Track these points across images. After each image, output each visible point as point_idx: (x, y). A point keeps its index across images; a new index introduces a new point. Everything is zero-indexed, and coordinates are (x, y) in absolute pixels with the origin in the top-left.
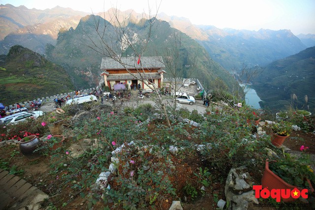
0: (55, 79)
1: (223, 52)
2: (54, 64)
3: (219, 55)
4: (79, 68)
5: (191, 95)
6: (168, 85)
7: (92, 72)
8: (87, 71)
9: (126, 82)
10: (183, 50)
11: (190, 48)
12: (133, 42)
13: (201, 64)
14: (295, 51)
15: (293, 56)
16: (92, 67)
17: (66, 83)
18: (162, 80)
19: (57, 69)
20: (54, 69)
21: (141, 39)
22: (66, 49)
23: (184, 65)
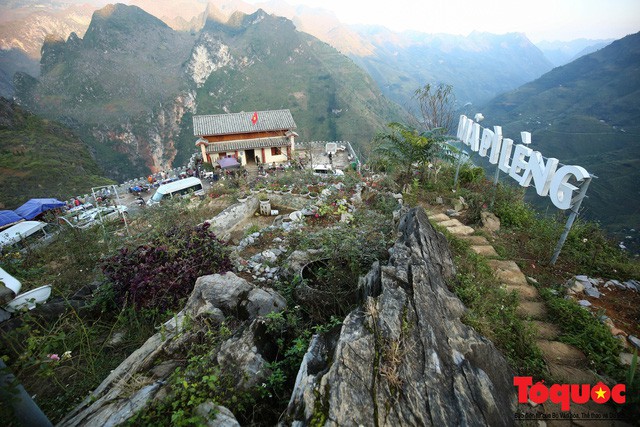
0: (53, 154)
1: (405, 79)
2: (46, 121)
3: (397, 86)
4: (102, 126)
5: (338, 167)
6: (302, 155)
7: (134, 134)
8: (122, 131)
9: (236, 154)
10: (325, 78)
11: (340, 74)
12: (220, 65)
13: (363, 107)
14: (534, 75)
15: (531, 83)
16: (132, 122)
17: (81, 160)
18: (293, 148)
19: (55, 132)
20: (48, 131)
21: (235, 57)
22: (66, 84)
23: (330, 110)
